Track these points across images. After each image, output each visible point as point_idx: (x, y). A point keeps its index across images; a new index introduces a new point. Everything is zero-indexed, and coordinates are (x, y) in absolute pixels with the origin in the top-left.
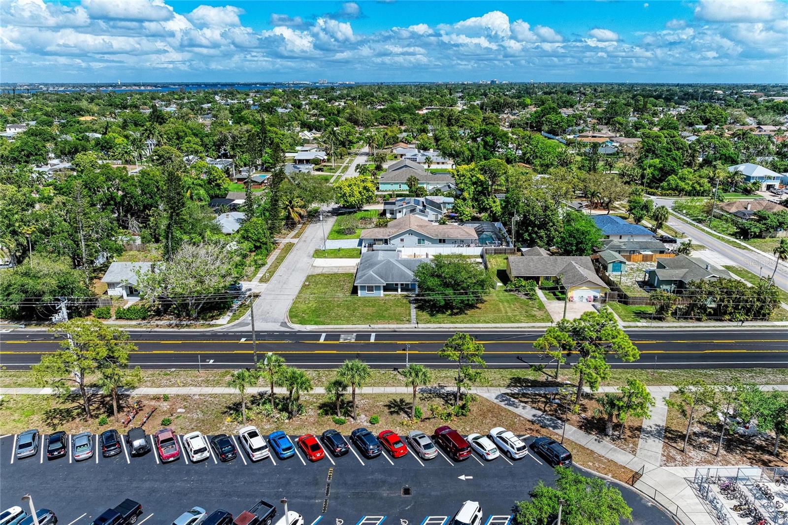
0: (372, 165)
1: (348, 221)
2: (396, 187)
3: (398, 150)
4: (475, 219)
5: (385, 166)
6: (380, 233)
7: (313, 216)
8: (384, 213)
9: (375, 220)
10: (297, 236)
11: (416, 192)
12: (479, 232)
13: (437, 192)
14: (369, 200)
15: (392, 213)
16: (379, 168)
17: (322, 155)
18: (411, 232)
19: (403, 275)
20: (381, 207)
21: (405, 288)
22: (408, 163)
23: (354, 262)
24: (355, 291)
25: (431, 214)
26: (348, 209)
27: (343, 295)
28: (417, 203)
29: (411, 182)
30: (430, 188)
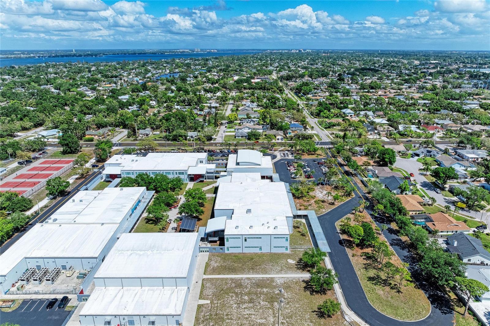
0: (235, 108)
1: (231, 125)
2: (243, 116)
3: (244, 103)
4: (263, 124)
5: (239, 109)
6: (240, 127)
7: (222, 124)
8: (240, 123)
9: (238, 125)
10: (219, 128)
11: (249, 118)
12: (263, 127)
13: (254, 118)
14: (236, 120)
15: (242, 123)
16: (237, 110)
17: (218, 105)
18: (247, 127)
19: (245, 134)
20: (239, 122)
21: (245, 137)
22: (247, 108)
23: (234, 133)
24: (235, 137)
25: (252, 123)
26: (230, 122)
27: (233, 138)
28: (249, 120)
29: (247, 115)
30: (252, 116)
